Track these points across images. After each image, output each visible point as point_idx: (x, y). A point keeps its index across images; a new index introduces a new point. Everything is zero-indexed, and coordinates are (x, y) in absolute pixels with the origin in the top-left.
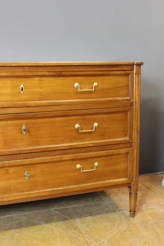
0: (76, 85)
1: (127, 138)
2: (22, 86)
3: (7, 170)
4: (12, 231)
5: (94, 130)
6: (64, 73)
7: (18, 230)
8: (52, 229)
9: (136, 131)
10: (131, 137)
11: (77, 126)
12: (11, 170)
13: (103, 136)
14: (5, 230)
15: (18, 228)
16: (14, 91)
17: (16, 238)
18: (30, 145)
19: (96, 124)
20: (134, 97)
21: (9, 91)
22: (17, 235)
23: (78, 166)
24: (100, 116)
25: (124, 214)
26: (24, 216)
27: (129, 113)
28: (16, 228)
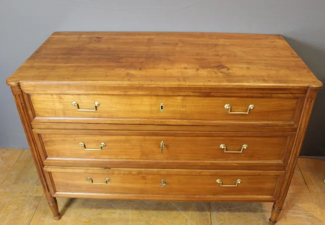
0: (227, 106)
1: (280, 162)
2: (162, 104)
5: (241, 152)
6: (212, 94)
8: (187, 220)
9: (293, 156)
10: (285, 161)
11: (222, 146)
13: (251, 157)
16: (153, 108)
18: (167, 159)
19: (245, 146)
20: (300, 123)
21: (147, 108)
22: (153, 218)
23: (218, 181)
24: (252, 139)
25: (265, 219)
27: (289, 138)
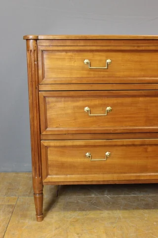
3: (146, 149)
4: (141, 211)
7: (146, 211)
12: (150, 149)
14: (133, 209)
15: (147, 209)
17: (146, 219)
22: (146, 215)
26: (149, 197)
28: (144, 208)
